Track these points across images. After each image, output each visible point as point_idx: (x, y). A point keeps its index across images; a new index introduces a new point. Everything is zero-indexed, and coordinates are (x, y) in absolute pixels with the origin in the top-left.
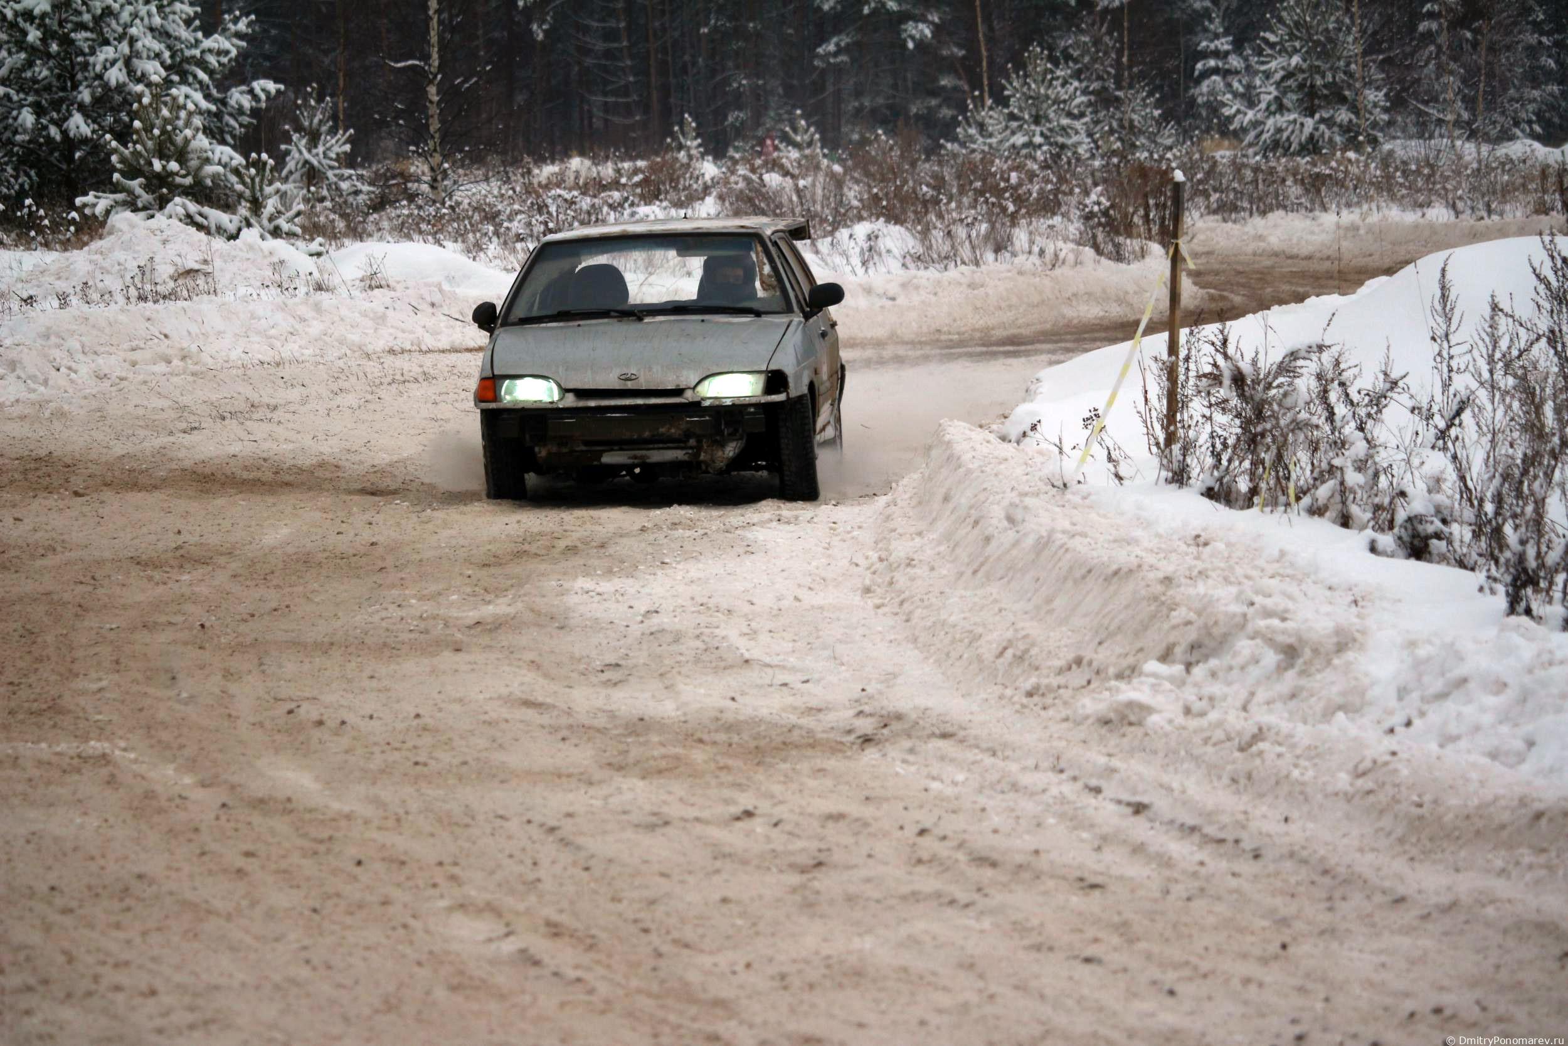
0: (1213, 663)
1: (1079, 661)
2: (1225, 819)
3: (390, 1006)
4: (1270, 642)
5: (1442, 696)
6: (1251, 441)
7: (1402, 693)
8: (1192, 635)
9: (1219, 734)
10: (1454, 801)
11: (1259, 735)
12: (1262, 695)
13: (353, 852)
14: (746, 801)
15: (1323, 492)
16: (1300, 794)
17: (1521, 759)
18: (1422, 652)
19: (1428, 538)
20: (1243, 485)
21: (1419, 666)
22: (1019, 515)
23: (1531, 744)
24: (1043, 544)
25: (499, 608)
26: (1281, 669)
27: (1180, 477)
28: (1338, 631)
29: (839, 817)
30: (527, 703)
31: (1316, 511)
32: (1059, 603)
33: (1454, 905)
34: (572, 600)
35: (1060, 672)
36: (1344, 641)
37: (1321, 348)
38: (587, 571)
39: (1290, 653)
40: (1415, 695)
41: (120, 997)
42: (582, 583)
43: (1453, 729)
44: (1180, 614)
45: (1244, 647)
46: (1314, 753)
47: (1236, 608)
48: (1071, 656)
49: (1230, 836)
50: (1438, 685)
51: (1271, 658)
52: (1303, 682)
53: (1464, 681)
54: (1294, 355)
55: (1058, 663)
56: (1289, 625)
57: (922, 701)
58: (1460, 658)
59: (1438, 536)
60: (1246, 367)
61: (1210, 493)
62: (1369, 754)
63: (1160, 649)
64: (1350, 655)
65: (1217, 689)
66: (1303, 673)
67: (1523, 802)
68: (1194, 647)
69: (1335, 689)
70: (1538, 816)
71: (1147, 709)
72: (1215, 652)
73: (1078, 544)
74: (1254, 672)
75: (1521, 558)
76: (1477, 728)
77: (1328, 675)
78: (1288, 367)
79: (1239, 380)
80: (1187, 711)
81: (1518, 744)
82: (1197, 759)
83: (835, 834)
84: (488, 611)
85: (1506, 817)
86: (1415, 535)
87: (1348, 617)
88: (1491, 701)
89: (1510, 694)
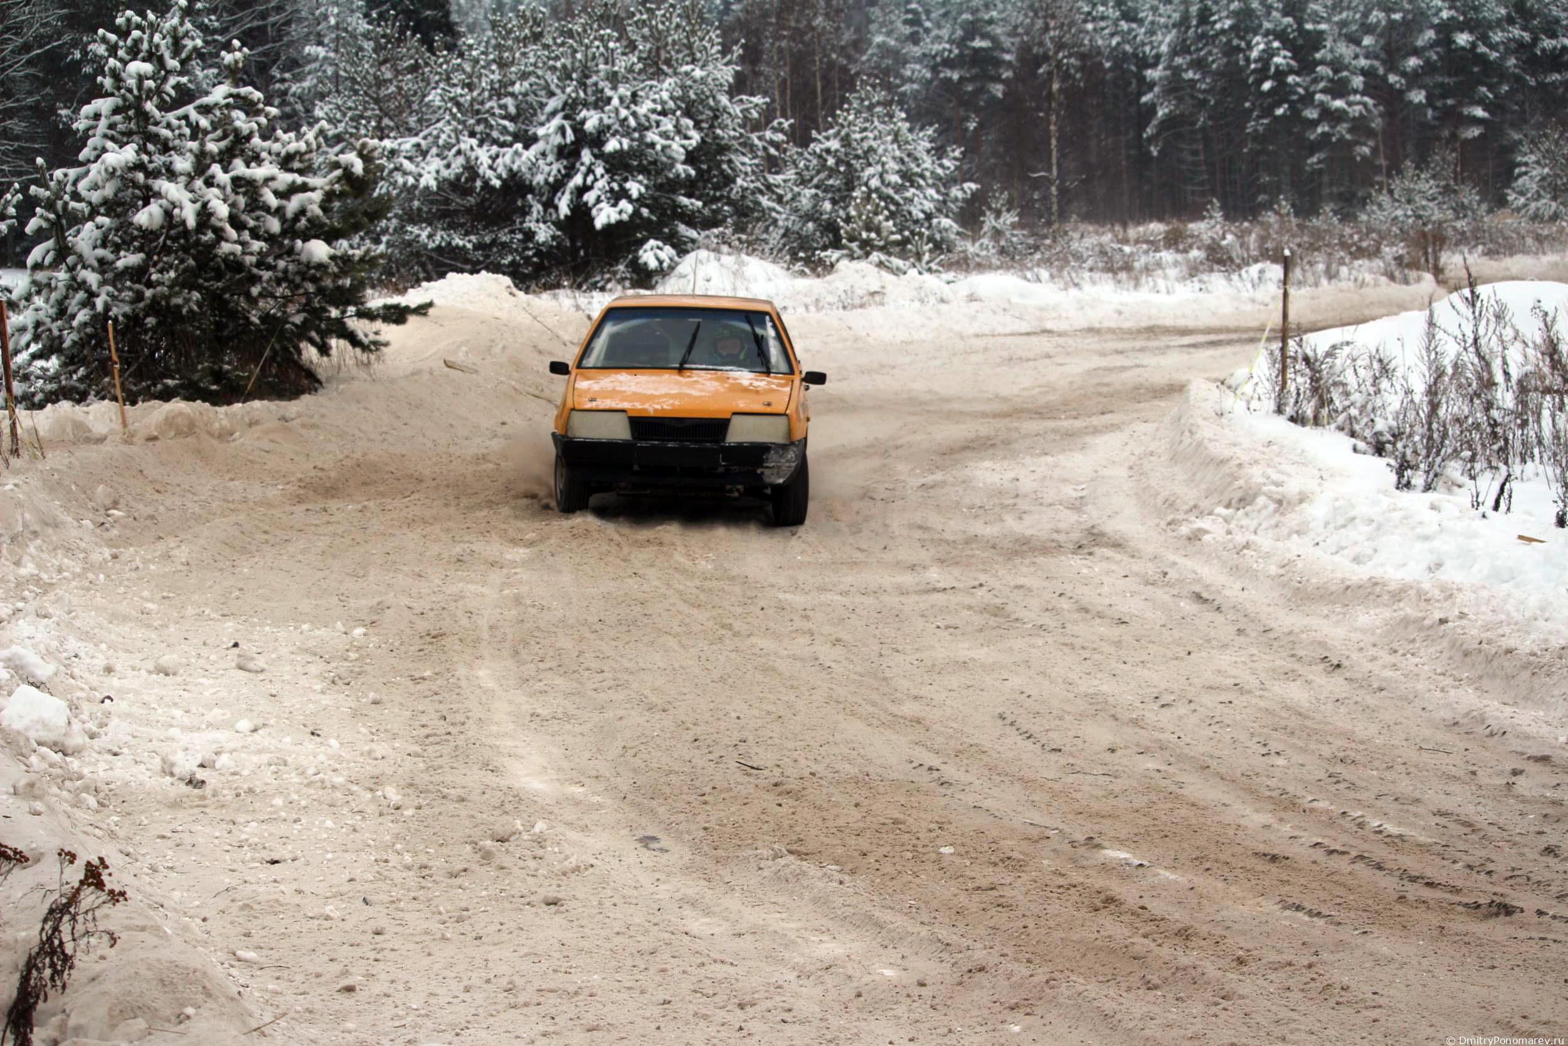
0: (1248, 508)
1: (1195, 506)
2: (1213, 589)
3: (722, 679)
4: (1270, 498)
5: (1344, 526)
6: (1315, 390)
7: (1326, 524)
8: (1239, 494)
9: (1231, 546)
10: (1314, 581)
11: (1247, 546)
12: (1265, 525)
13: (762, 604)
14: (983, 578)
15: (1341, 418)
16: (1254, 575)
17: (1370, 558)
18: (1337, 504)
19: (1383, 444)
20: (1310, 413)
21: (1335, 509)
22: (1194, 429)
23: (1375, 551)
24: (1200, 444)
25: (939, 476)
26: (1276, 511)
27: (1279, 410)
28: (1300, 493)
29: (1021, 587)
30: (920, 527)
31: (1341, 429)
32: (1199, 476)
33: (1290, 633)
34: (978, 473)
35: (1187, 512)
36: (1303, 499)
37: (1348, 343)
38: (993, 458)
39: (1280, 502)
40: (1331, 526)
41: (587, 673)
42: (987, 464)
43: (1344, 544)
44: (1241, 482)
45: (1261, 500)
46: (1268, 555)
47: (1261, 480)
48: (1192, 504)
49: (1211, 598)
50: (1341, 521)
51: (1272, 506)
52: (1282, 519)
53: (1354, 519)
54: (1334, 347)
55: (1186, 507)
56: (1280, 489)
57: (1117, 528)
58: (1353, 506)
59: (1389, 442)
60: (1310, 354)
61: (1292, 419)
62: (1288, 556)
63: (1226, 502)
64: (1304, 505)
65: (1244, 522)
66: (1283, 514)
67: (1343, 581)
68: (1241, 500)
69: (1294, 523)
70: (1348, 588)
71: (1206, 532)
72: (1250, 504)
73: (1210, 446)
74: (1265, 513)
75: (1404, 455)
76: (1356, 543)
77: (1293, 515)
78: (1330, 354)
79: (1306, 359)
80: (1229, 532)
81: (1370, 552)
82: (1218, 557)
83: (1017, 595)
84: (930, 479)
85: (1333, 588)
86: (1378, 442)
87: (1311, 485)
88: (1366, 529)
89: (1374, 525)
